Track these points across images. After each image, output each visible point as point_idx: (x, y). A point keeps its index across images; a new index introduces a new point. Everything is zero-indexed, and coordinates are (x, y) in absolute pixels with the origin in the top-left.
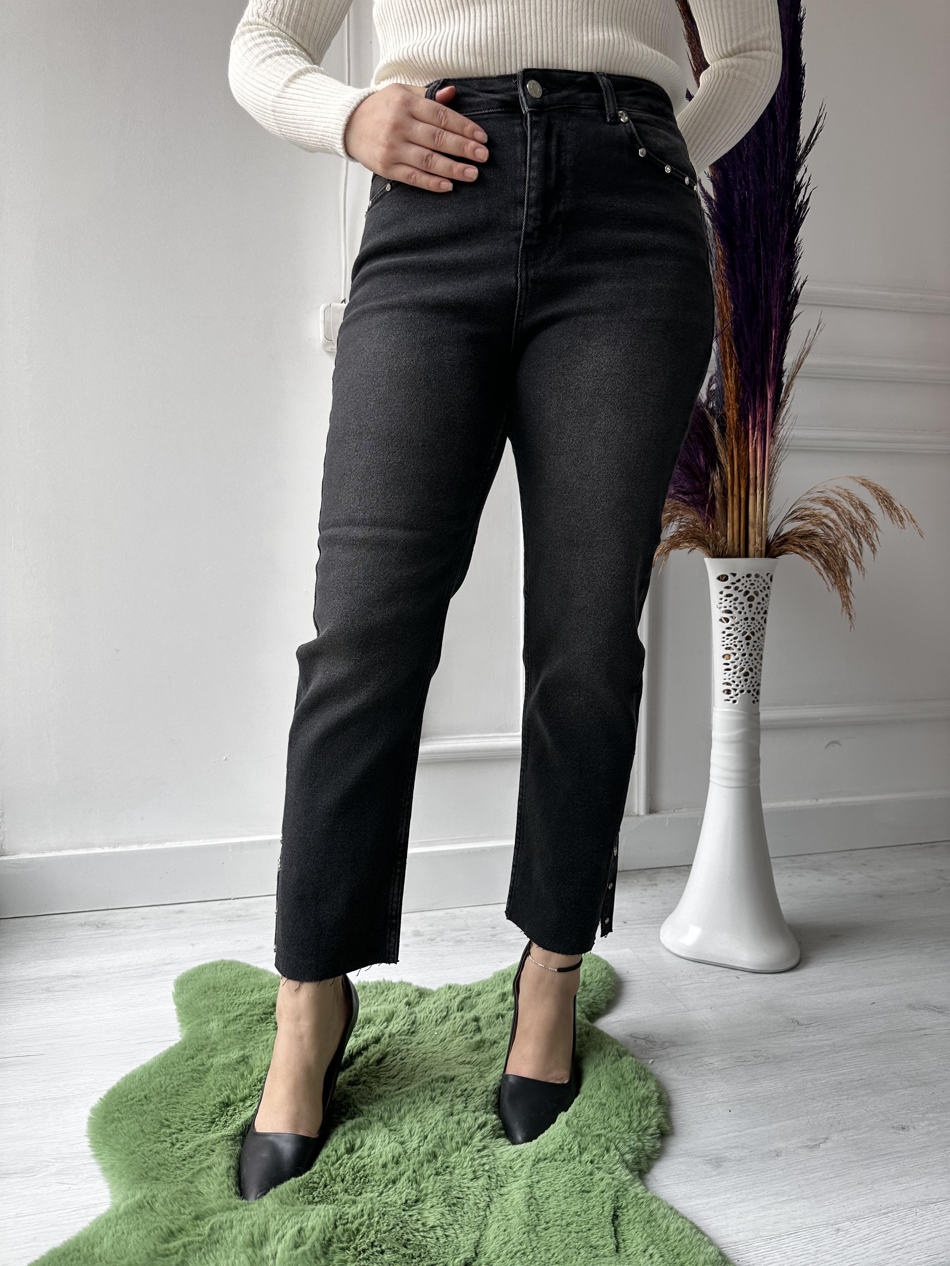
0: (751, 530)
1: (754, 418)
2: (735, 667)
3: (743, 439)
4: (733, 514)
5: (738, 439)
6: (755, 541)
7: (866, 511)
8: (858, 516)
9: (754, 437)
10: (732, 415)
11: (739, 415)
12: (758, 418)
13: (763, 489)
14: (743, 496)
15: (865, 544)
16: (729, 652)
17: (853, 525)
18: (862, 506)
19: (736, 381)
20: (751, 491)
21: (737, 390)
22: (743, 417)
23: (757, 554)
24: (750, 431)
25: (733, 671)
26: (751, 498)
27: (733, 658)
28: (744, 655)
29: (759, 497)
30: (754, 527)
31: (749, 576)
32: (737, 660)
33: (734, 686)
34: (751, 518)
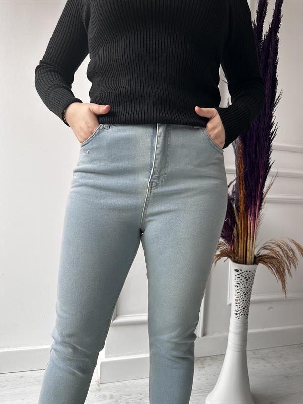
0: (248, 253)
1: (251, 211)
2: (240, 305)
3: (246, 218)
4: (241, 245)
5: (244, 217)
6: (250, 258)
7: (293, 252)
8: (290, 254)
9: (250, 218)
10: (242, 208)
11: (245, 209)
12: (253, 211)
13: (253, 238)
14: (245, 239)
15: (292, 264)
16: (237, 299)
17: (288, 257)
18: (292, 250)
19: (244, 195)
20: (249, 238)
21: (245, 198)
22: (246, 209)
23: (250, 263)
24: (249, 216)
26: (249, 241)
27: (239, 302)
28: (244, 301)
29: (251, 241)
31: (247, 271)
32: (241, 303)
33: (239, 312)
34: (248, 248)
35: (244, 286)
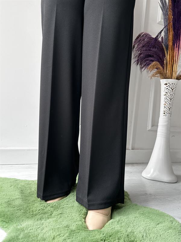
2: (167, 107)
3: (173, 49)
9: (176, 50)
11: (172, 44)
14: (172, 64)
23: (174, 78)
25: (166, 108)
28: (169, 104)
29: (176, 64)
30: (174, 72)
33: (166, 112)
34: (174, 70)
35: (170, 94)
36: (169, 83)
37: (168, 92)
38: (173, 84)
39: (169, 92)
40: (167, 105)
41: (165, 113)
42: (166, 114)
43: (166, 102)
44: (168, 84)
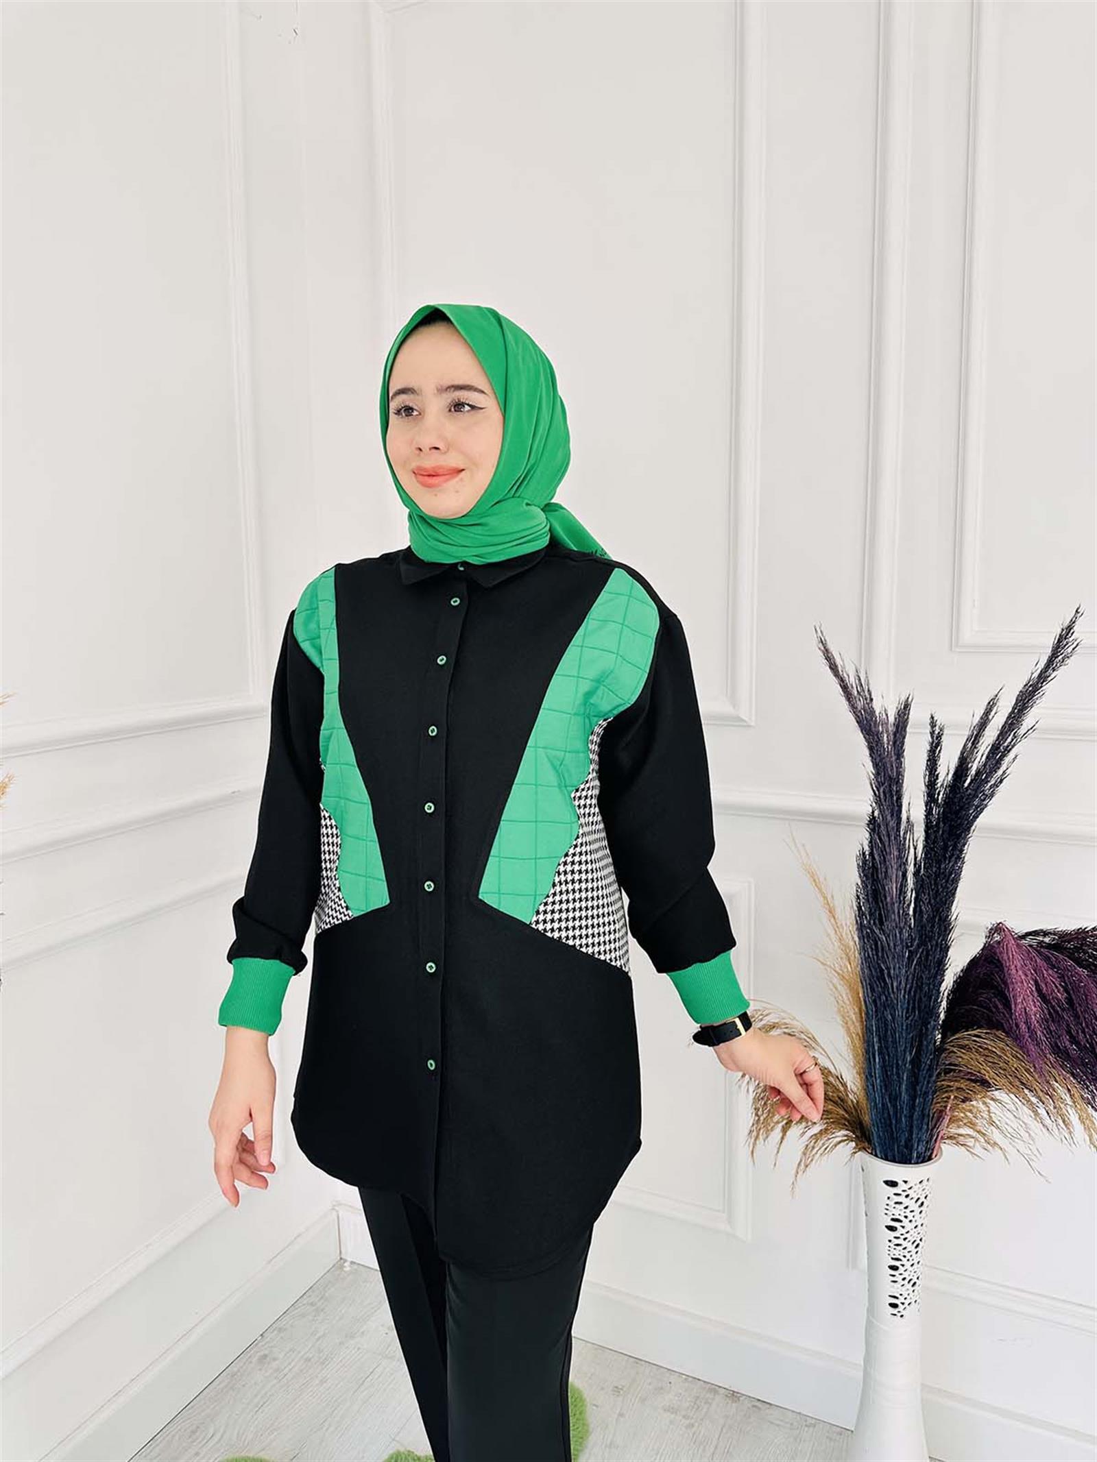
33: (901, 1299)
35: (914, 1224)
36: (906, 1182)
37: (902, 1218)
38: (925, 1182)
39: (906, 1217)
40: (901, 1270)
41: (894, 1306)
42: (901, 1307)
43: (898, 1259)
44: (902, 1186)
